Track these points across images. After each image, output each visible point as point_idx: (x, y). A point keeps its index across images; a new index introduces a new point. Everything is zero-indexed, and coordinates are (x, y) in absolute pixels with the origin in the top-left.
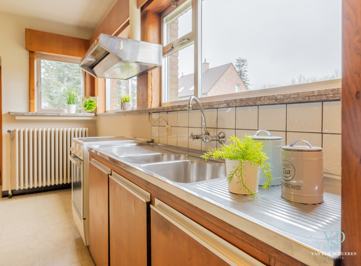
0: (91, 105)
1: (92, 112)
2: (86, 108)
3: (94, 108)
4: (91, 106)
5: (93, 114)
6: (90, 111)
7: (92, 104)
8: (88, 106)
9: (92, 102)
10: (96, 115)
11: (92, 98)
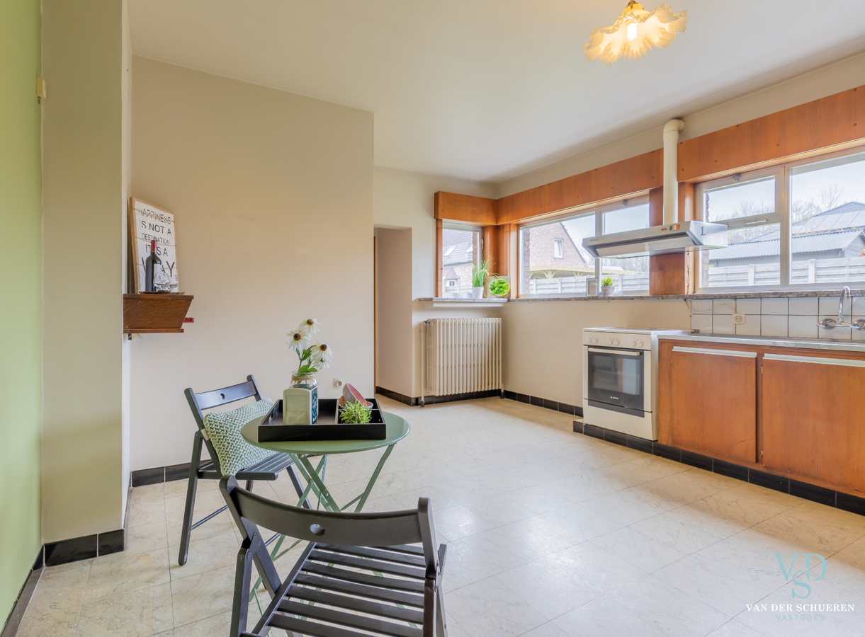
0: (501, 287)
1: (503, 297)
2: (493, 292)
3: (506, 292)
4: (502, 289)
5: (506, 300)
6: (501, 295)
7: (503, 285)
8: (496, 289)
9: (504, 283)
10: (509, 301)
11: (501, 278)
